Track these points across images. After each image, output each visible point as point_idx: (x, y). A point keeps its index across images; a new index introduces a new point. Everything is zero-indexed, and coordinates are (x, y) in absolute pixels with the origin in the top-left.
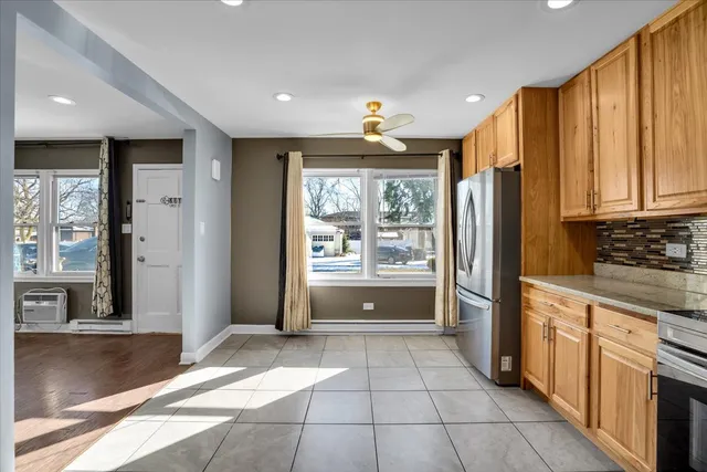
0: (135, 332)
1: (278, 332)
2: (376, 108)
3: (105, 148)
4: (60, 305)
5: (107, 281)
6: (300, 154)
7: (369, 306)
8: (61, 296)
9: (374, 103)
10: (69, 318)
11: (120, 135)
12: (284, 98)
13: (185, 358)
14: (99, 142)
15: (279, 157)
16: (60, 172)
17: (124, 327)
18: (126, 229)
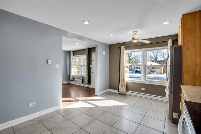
0: (92, 87)
1: (118, 92)
2: (136, 33)
3: (87, 50)
4: (81, 80)
5: (87, 77)
6: (124, 47)
7: (143, 89)
8: (81, 79)
9: (135, 31)
10: (83, 83)
11: (89, 47)
12: (112, 35)
13: (96, 94)
14: (86, 49)
15: (119, 48)
16: (82, 55)
17: (90, 86)
18: (91, 66)
